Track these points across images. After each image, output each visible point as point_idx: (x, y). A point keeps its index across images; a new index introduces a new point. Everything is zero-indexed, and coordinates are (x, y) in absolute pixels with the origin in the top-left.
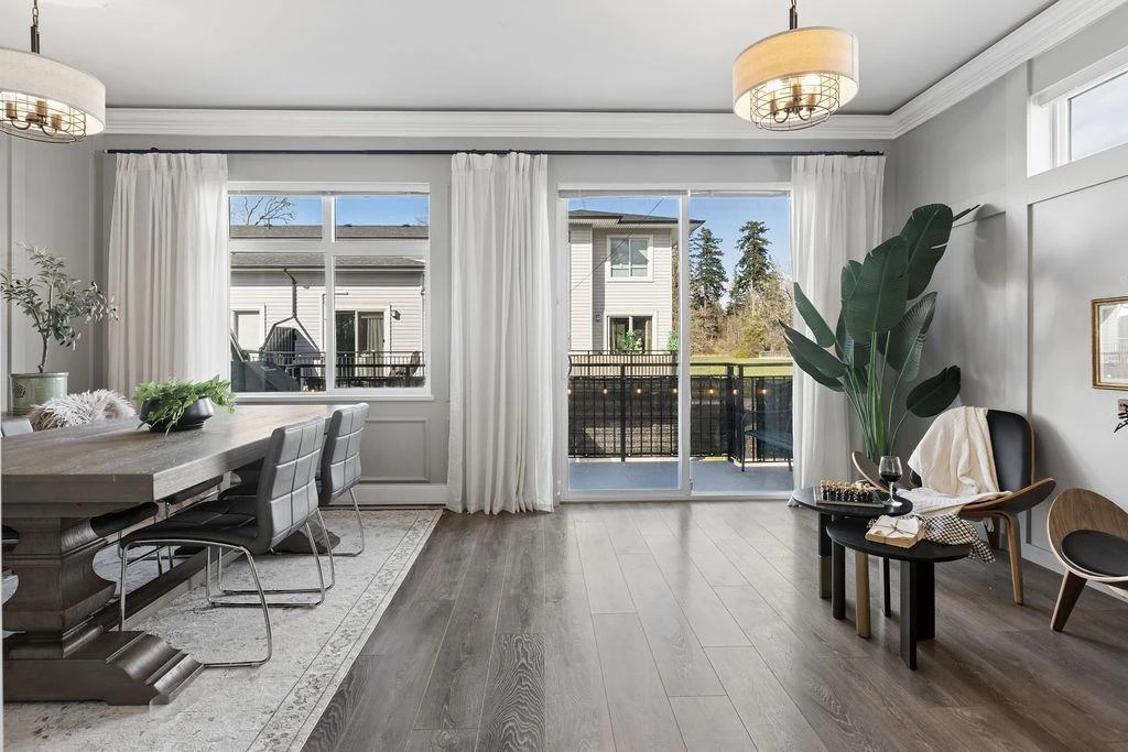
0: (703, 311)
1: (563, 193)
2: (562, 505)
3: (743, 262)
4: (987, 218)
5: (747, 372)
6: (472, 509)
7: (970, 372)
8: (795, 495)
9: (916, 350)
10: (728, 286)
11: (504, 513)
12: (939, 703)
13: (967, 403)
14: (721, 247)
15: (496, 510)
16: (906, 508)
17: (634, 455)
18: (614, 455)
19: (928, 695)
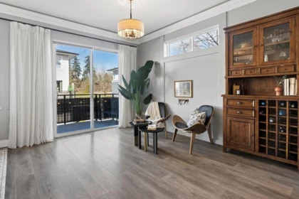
0: (75, 80)
1: (54, 42)
2: (56, 139)
3: (86, 66)
4: (157, 64)
5: (102, 96)
6: (21, 146)
7: (154, 95)
8: (120, 125)
9: (146, 90)
10: (82, 73)
11: (34, 145)
12: (163, 158)
13: (153, 101)
14: (79, 62)
15: (31, 145)
16: (151, 123)
17: (68, 122)
18: (62, 122)
19: (160, 157)
